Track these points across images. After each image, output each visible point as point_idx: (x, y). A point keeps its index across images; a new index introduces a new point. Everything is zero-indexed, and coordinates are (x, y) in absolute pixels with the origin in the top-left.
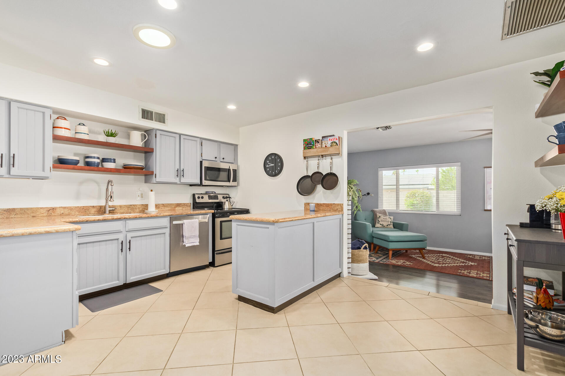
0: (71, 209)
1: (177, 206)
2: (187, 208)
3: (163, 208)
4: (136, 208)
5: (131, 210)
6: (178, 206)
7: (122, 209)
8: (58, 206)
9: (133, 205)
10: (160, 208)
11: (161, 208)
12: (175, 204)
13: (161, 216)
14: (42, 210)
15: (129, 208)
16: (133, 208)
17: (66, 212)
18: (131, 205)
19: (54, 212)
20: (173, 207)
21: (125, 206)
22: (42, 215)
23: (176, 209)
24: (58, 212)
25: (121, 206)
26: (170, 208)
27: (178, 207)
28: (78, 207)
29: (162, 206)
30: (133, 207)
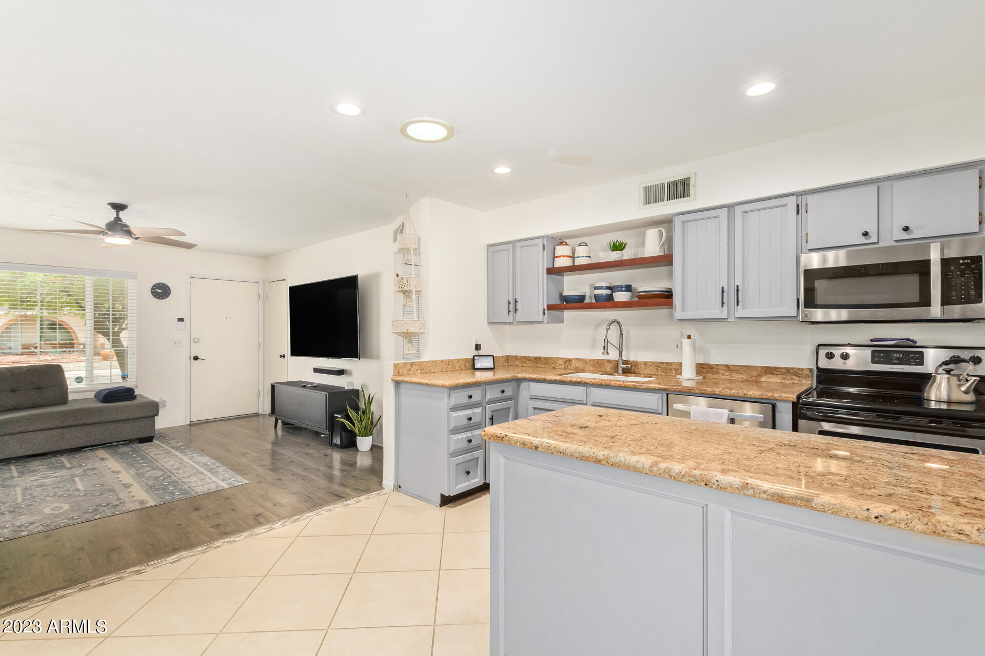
0: (585, 362)
1: (766, 373)
2: (797, 382)
3: (728, 374)
4: (670, 369)
5: (663, 372)
6: (769, 373)
7: (647, 368)
8: (574, 357)
9: (666, 363)
10: (719, 373)
11: (723, 374)
12: (760, 369)
13: (642, 387)
14: (560, 361)
15: (659, 369)
16: (665, 368)
17: (581, 365)
18: (662, 363)
19: (570, 365)
20: (755, 374)
21: (652, 363)
22: (560, 367)
23: (763, 379)
24: (575, 364)
25: (645, 364)
26: (745, 377)
27: (768, 376)
28: (593, 360)
29: (725, 370)
30: (665, 365)
